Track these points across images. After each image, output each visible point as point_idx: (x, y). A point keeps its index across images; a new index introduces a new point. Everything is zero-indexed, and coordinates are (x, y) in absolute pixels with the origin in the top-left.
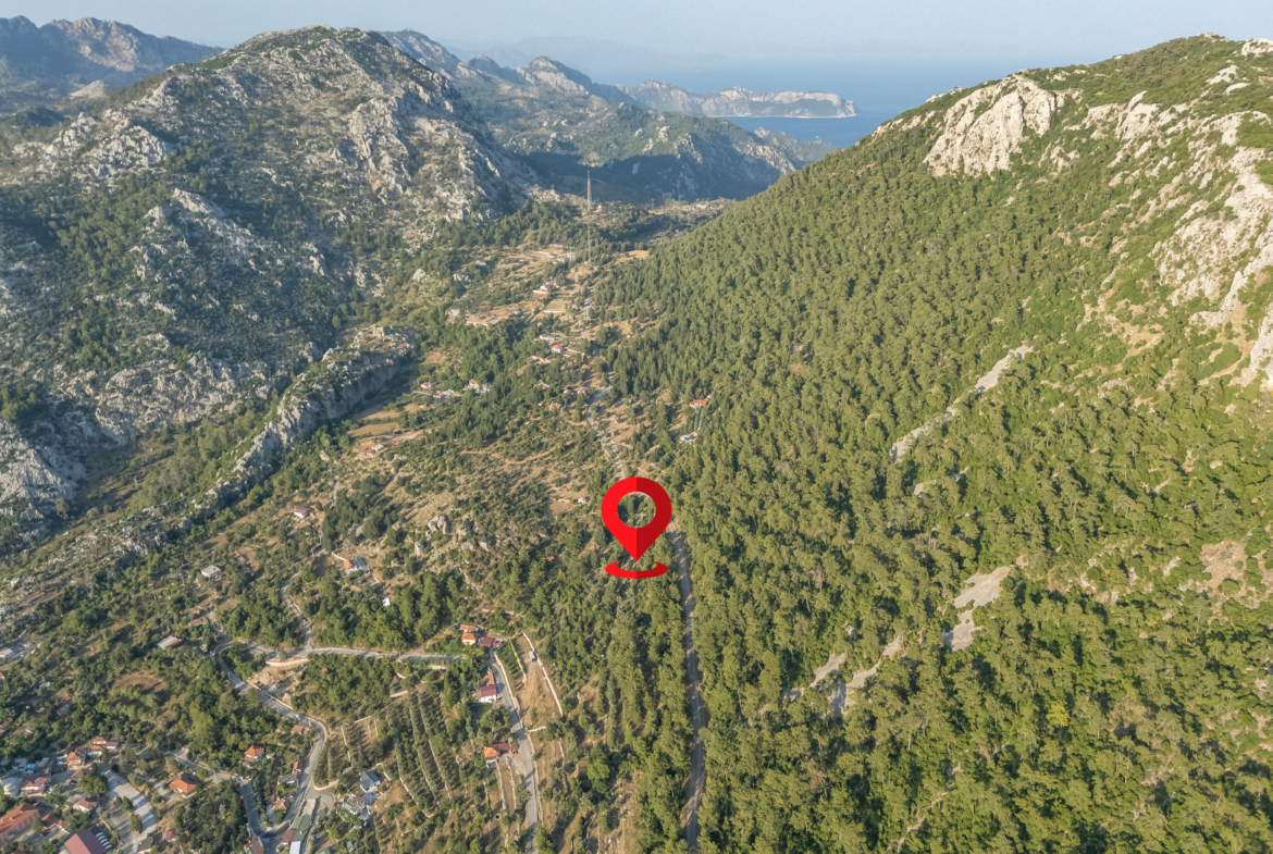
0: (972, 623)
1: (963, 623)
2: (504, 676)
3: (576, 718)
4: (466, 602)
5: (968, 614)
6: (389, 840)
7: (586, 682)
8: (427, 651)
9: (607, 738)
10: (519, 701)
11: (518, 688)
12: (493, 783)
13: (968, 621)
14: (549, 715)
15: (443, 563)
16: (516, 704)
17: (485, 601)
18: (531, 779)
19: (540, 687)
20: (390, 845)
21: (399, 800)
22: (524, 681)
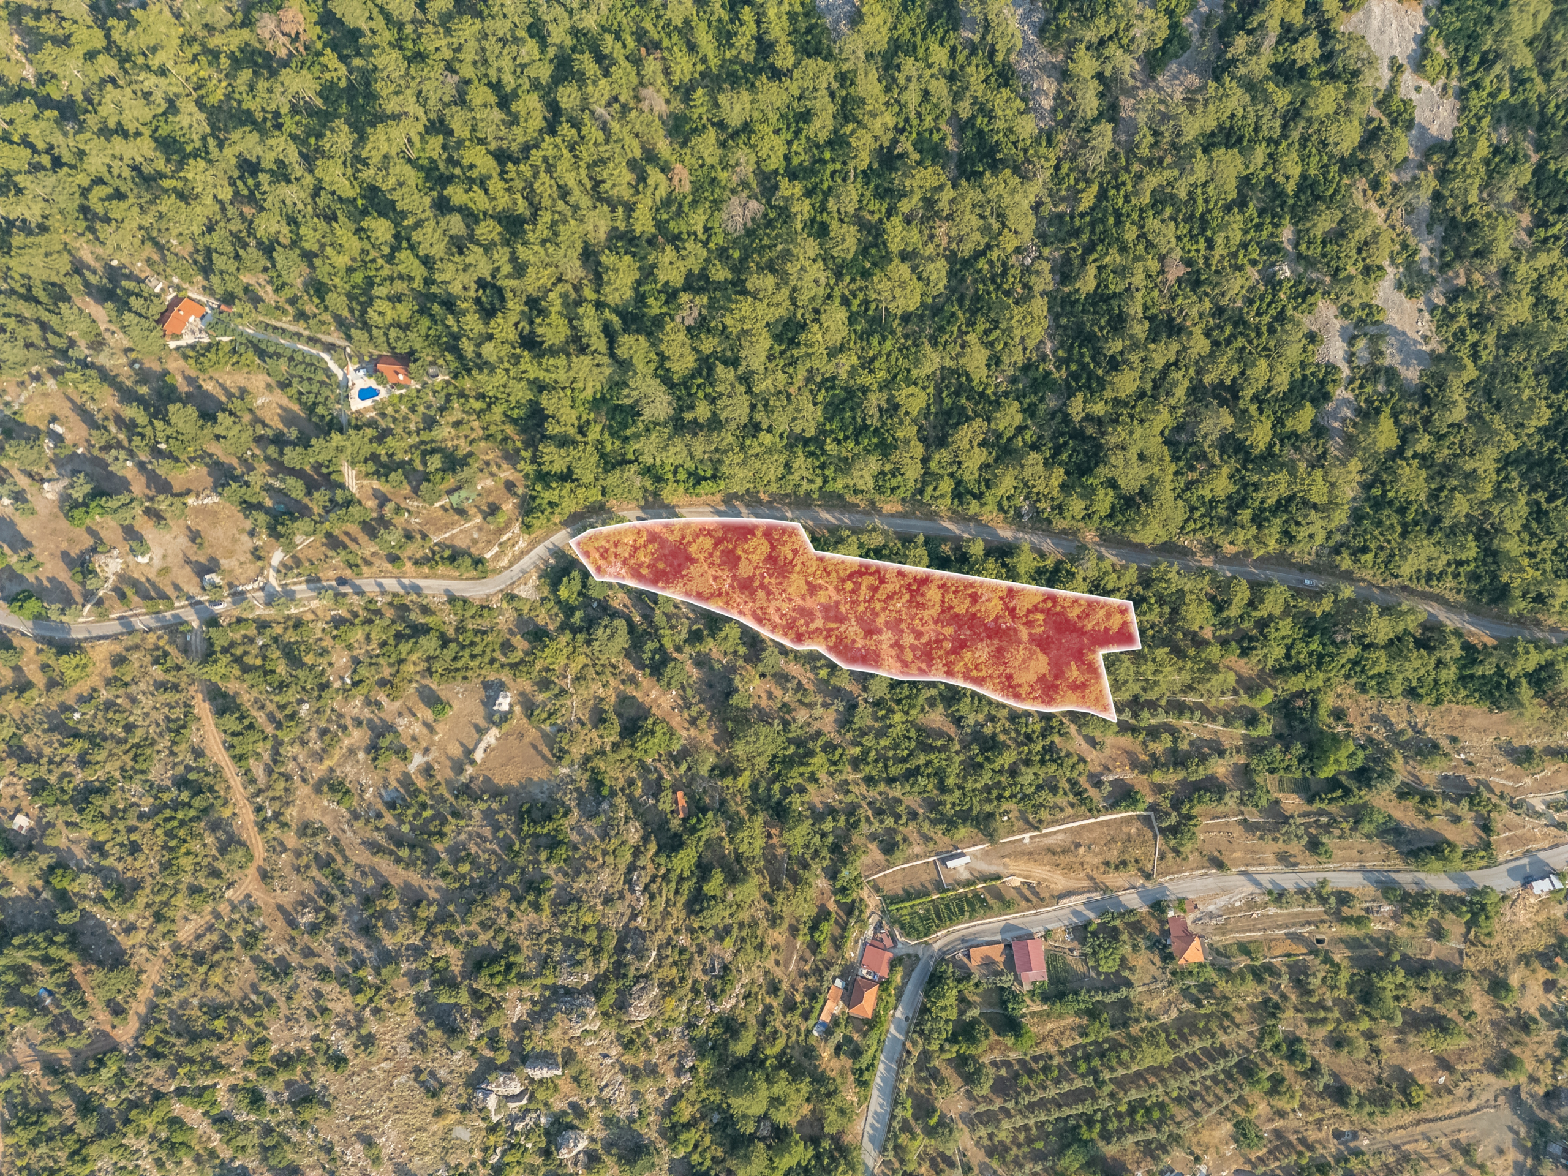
0: (1425, 85)
1: (1414, 96)
2: (989, 925)
3: (1159, 789)
4: (768, 1009)
5: (1408, 79)
6: (1303, 1141)
7: (1082, 760)
8: (864, 1099)
9: (1234, 735)
10: (1069, 894)
11: (1033, 895)
12: (1244, 949)
13: (1418, 89)
14: (1129, 838)
15: (653, 1071)
16: (1077, 901)
17: (769, 964)
18: (1264, 880)
19: (1051, 851)
20: (1312, 1135)
21: (1228, 1128)
22: (1016, 881)
